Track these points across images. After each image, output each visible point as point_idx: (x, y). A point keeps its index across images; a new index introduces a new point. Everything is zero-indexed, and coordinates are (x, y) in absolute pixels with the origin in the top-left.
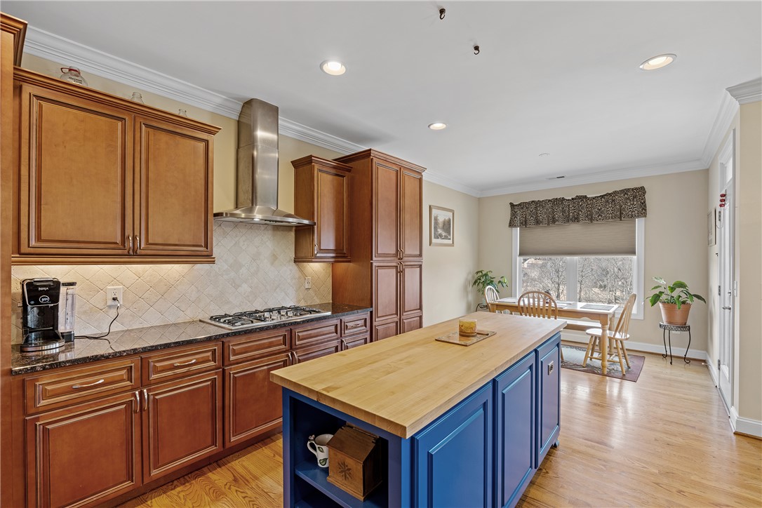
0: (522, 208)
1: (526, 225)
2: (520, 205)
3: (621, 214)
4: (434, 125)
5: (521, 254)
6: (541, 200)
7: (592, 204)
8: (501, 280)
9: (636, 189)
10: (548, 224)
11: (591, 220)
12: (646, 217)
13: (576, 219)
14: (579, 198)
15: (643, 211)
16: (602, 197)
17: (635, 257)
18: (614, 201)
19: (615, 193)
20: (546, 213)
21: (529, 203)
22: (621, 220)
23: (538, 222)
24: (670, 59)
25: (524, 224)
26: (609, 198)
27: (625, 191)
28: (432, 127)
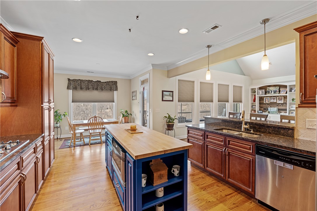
0: (74, 82)
1: (76, 89)
2: (73, 80)
3: (111, 89)
4: (75, 39)
5: (73, 102)
6: (83, 79)
7: (102, 84)
8: (65, 114)
9: (115, 81)
10: (86, 90)
11: (102, 90)
12: (117, 91)
13: (97, 89)
14: (98, 81)
15: (116, 89)
16: (105, 82)
17: (114, 103)
18: (109, 84)
19: (109, 82)
20: (85, 85)
21: (78, 80)
22: (111, 91)
23: (81, 89)
24: (153, 55)
25: (75, 88)
26: (107, 83)
27: (112, 82)
28: (74, 40)
